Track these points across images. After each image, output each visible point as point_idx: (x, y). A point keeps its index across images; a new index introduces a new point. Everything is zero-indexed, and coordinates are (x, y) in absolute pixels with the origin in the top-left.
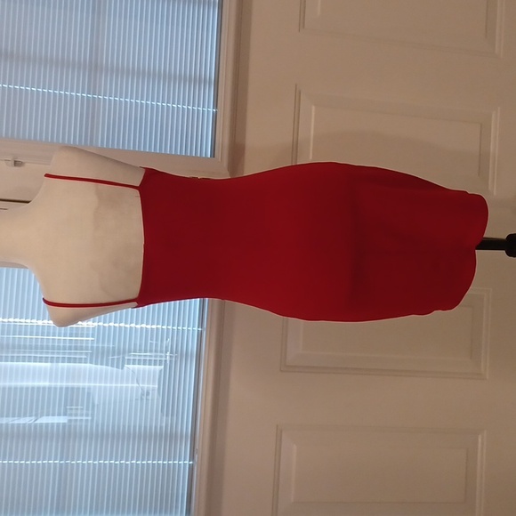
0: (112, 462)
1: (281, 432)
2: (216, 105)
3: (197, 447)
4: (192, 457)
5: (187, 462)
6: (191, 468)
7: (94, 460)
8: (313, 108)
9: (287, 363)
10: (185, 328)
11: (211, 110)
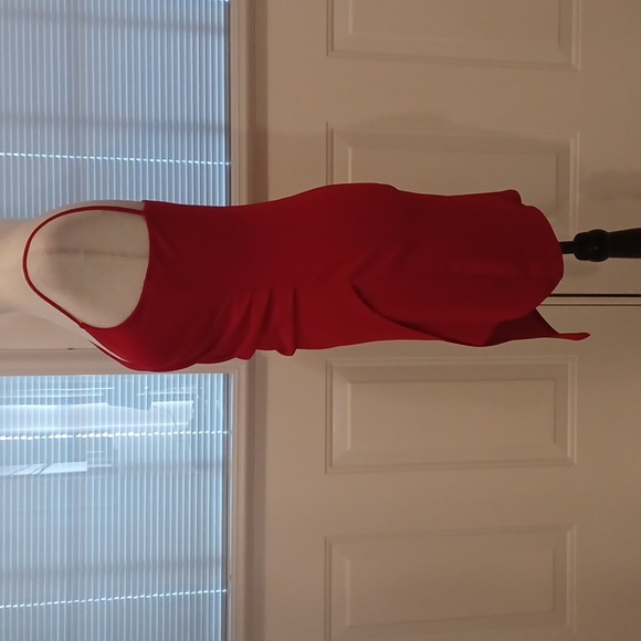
1: (330, 545)
2: (229, 157)
3: (230, 572)
4: (225, 584)
5: (219, 591)
6: (225, 598)
8: (350, 150)
9: (334, 463)
10: (208, 432)
11: (222, 163)
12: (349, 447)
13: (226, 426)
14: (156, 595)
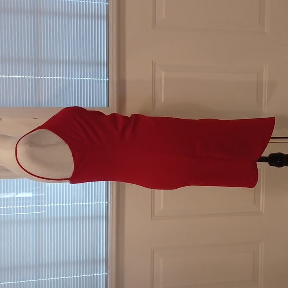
0: (64, 277)
1: (154, 252)
2: (108, 77)
3: (109, 265)
4: (106, 271)
5: (104, 274)
6: (106, 276)
7: (54, 277)
8: (163, 72)
9: (155, 215)
10: (99, 202)
11: (105, 79)
12: (162, 208)
13: (107, 199)
14: (75, 276)
